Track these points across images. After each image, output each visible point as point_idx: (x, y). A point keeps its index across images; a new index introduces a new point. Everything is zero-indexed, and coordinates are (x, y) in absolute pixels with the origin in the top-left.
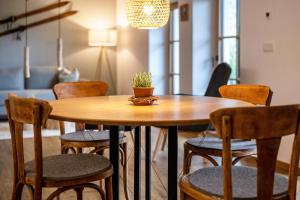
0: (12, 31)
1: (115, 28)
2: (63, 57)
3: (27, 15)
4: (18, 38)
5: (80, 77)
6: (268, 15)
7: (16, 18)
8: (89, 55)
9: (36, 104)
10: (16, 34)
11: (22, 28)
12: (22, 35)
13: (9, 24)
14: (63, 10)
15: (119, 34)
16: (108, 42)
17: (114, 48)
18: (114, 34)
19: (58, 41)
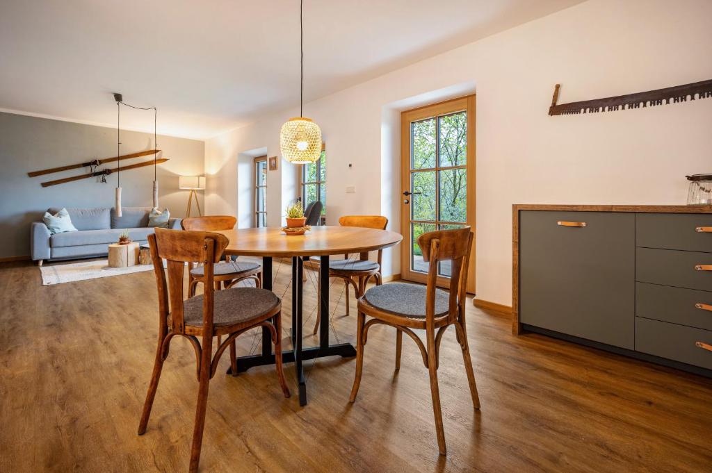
0: (96, 174)
1: (203, 176)
2: (159, 196)
3: (119, 158)
4: (104, 181)
5: (171, 216)
6: (350, 165)
7: (101, 162)
8: (180, 197)
9: (206, 237)
10: (101, 176)
11: (108, 172)
12: (107, 177)
13: (93, 167)
14: (151, 158)
15: (208, 180)
16: (198, 187)
17: (202, 192)
18: (203, 180)
19: (154, 182)
